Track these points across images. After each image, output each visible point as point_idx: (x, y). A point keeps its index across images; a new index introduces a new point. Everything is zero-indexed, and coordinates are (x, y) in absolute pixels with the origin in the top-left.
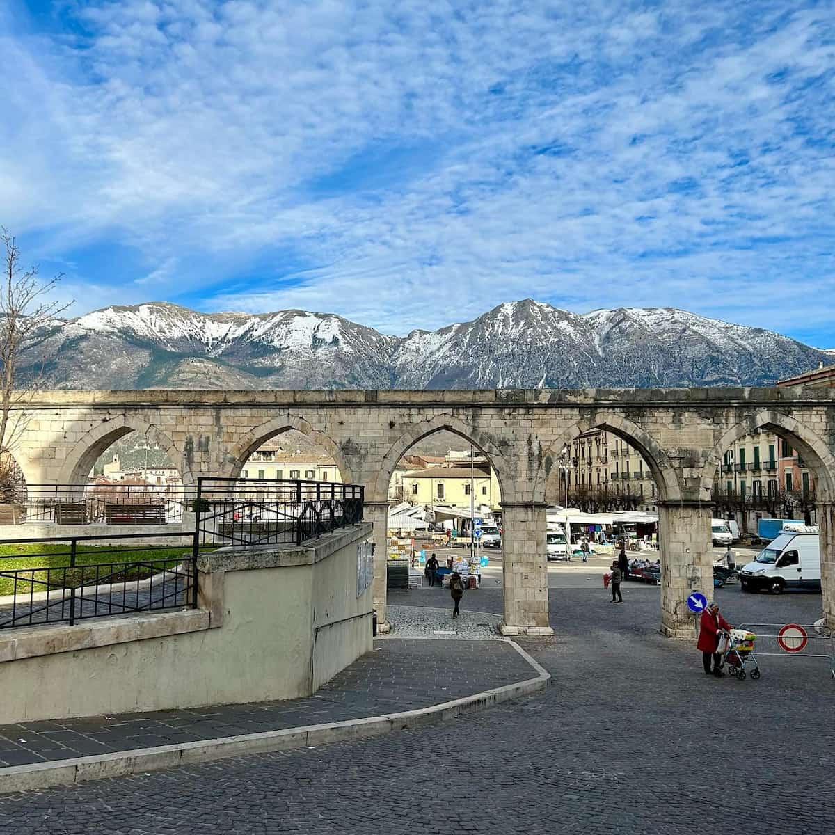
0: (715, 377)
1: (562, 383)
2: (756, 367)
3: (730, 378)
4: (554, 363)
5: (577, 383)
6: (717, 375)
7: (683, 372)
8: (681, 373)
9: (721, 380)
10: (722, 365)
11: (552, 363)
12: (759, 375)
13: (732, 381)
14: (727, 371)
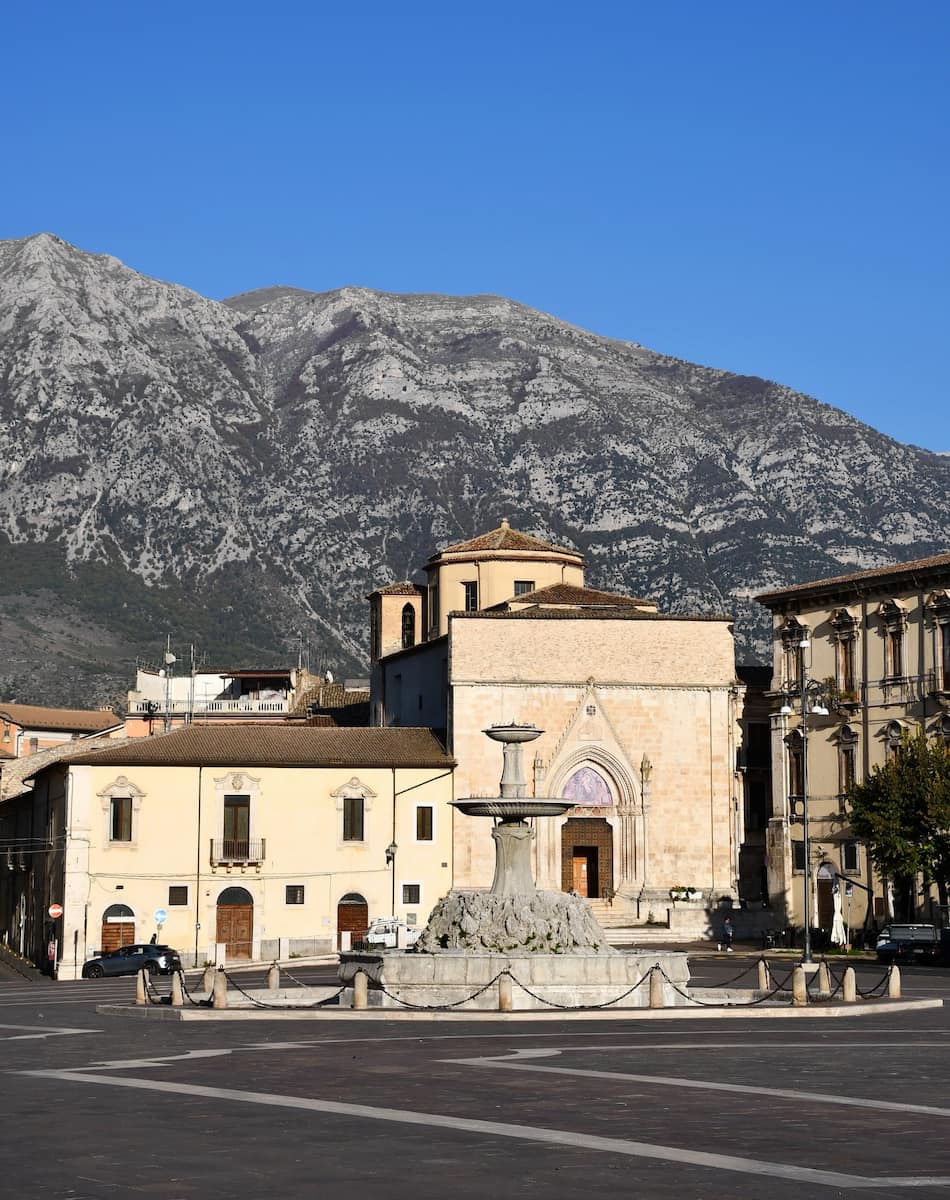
0: (626, 520)
1: (155, 522)
2: (742, 496)
3: (670, 525)
4: (132, 453)
5: (203, 524)
6: (632, 516)
7: (531, 500)
8: (525, 505)
9: (644, 529)
10: (644, 485)
11: (125, 455)
12: (752, 518)
13: (674, 534)
14: (660, 503)
